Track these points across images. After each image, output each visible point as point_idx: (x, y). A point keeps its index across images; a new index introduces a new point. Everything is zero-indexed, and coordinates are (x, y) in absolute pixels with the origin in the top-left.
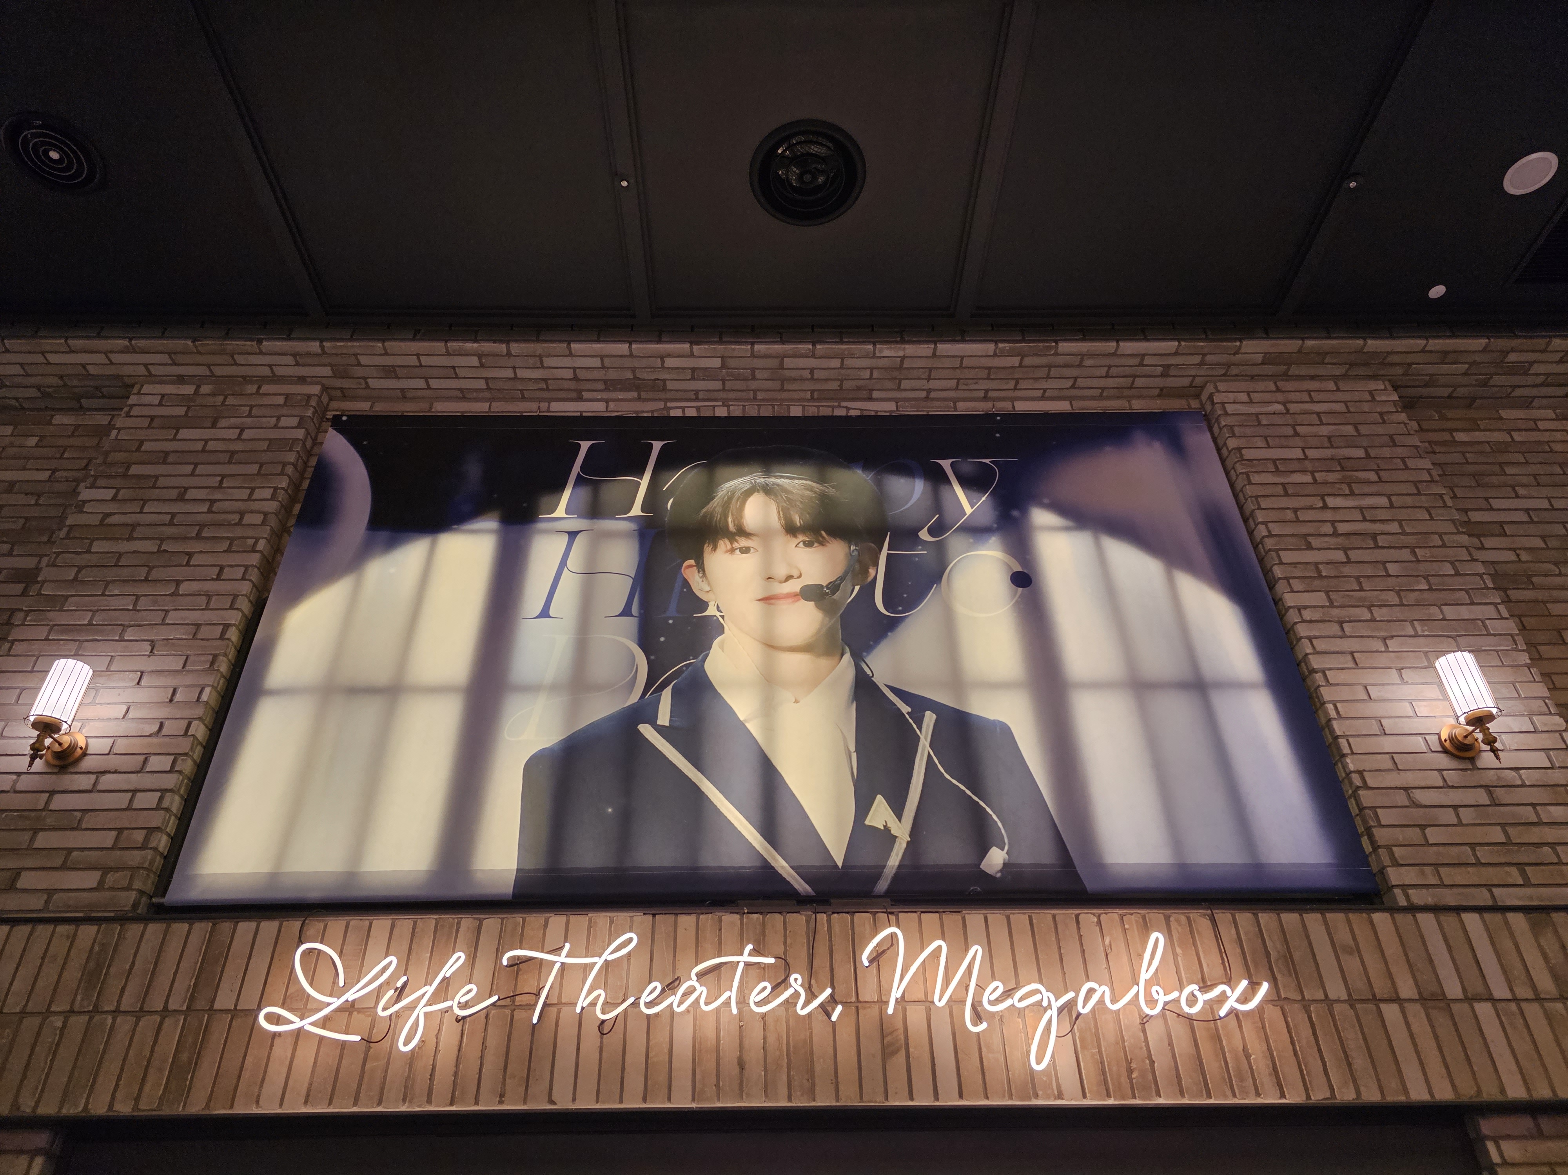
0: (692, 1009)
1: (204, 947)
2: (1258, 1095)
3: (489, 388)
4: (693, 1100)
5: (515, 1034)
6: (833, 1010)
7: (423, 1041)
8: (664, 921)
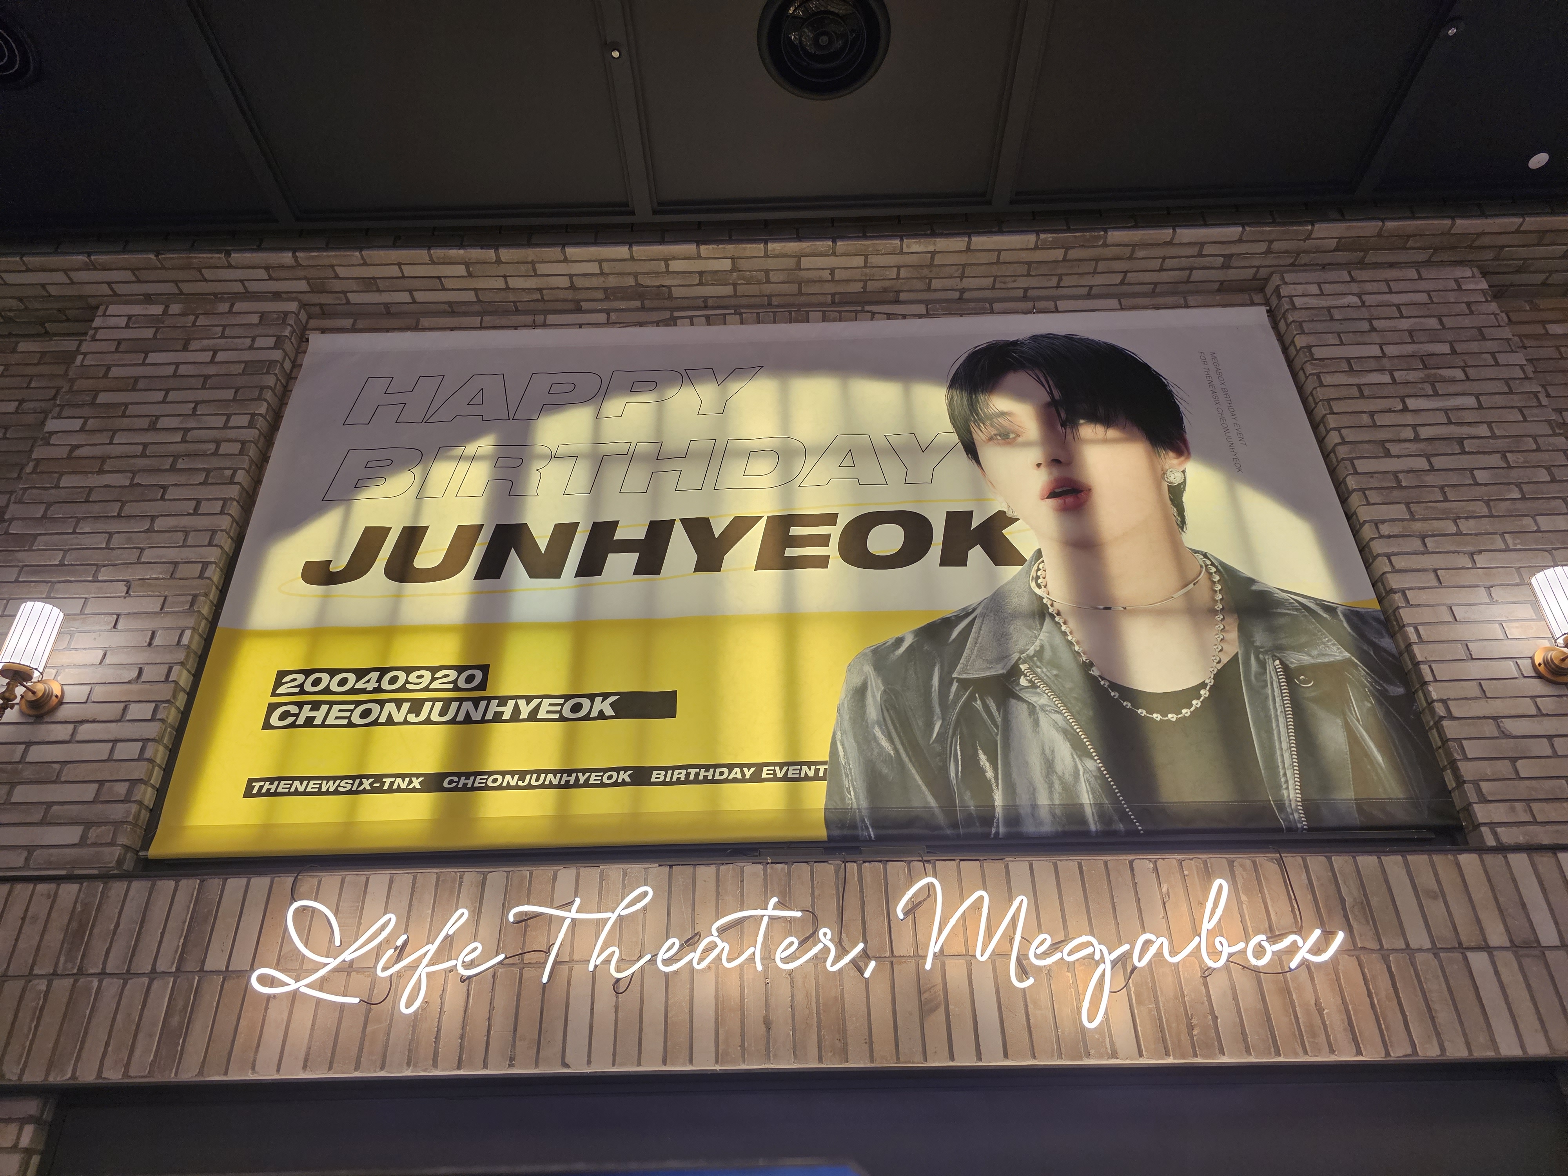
0: (713, 966)
1: (192, 906)
2: (1332, 1051)
3: (479, 301)
4: (717, 1062)
5: (524, 994)
6: (866, 966)
7: (426, 1002)
8: (682, 873)
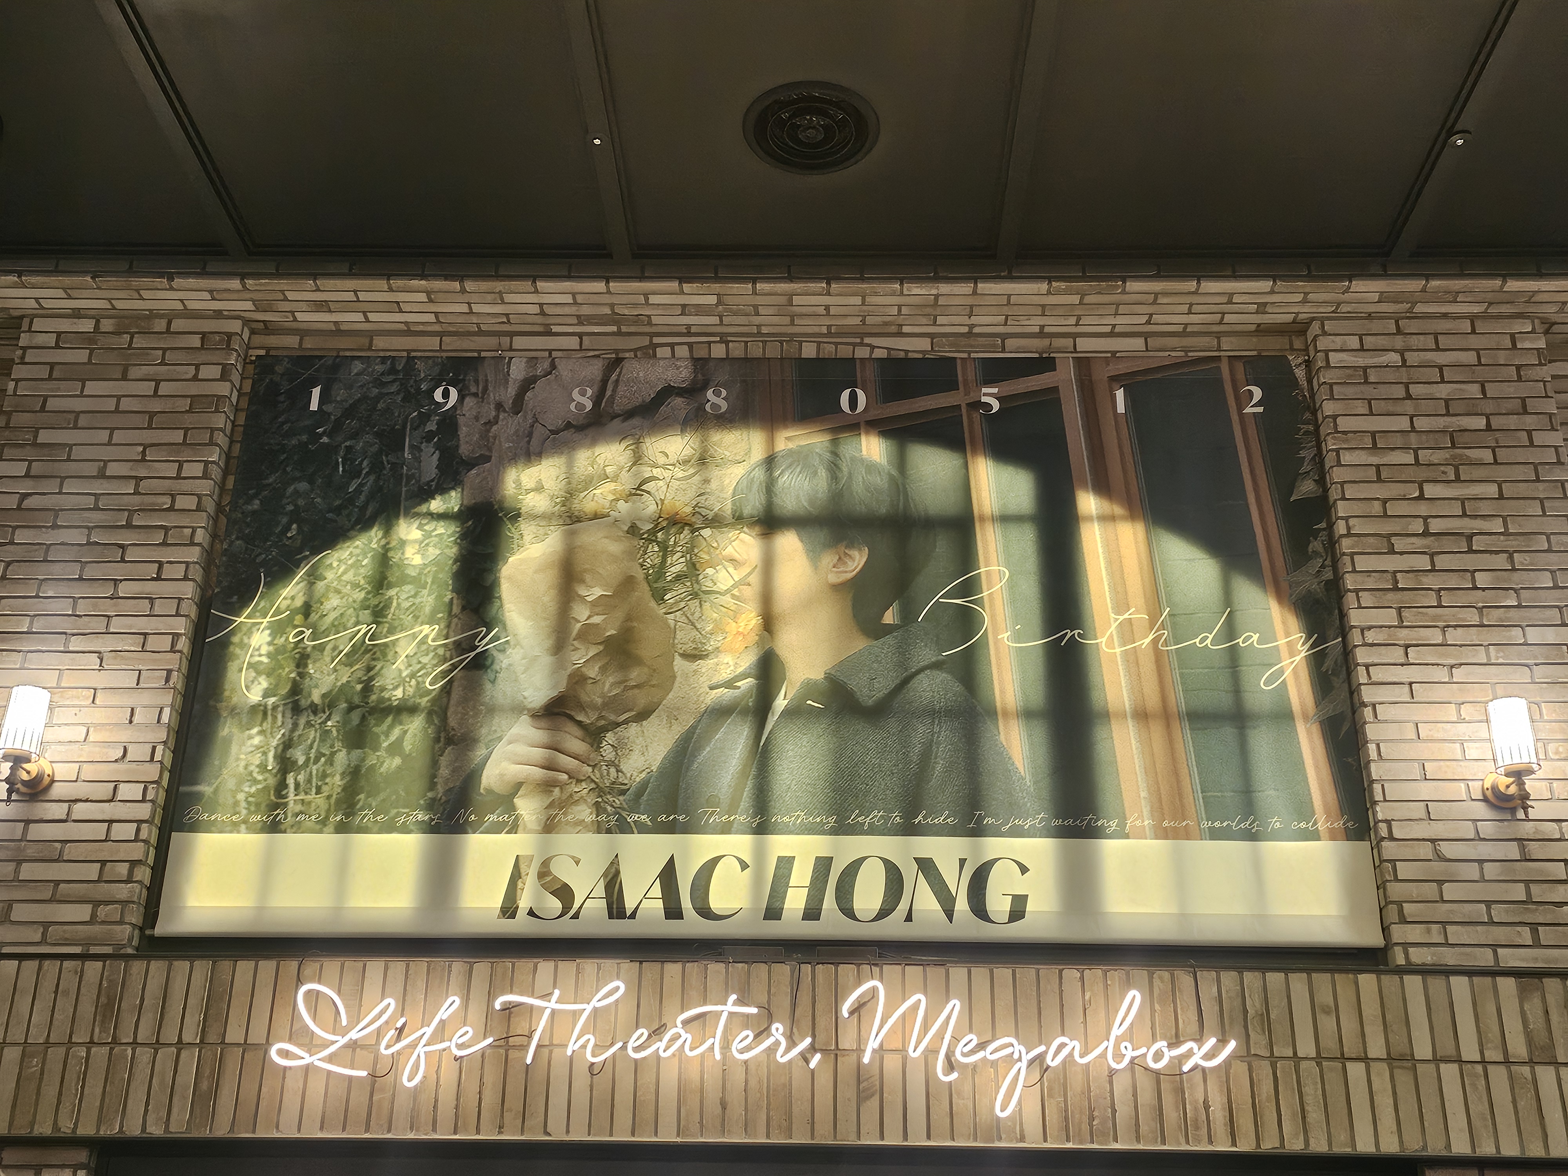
0: (677, 1053)
1: (208, 983)
2: (1211, 1141)
3: (439, 322)
4: (678, 1133)
5: (510, 1071)
6: (813, 1057)
7: (425, 1077)
8: (651, 969)
